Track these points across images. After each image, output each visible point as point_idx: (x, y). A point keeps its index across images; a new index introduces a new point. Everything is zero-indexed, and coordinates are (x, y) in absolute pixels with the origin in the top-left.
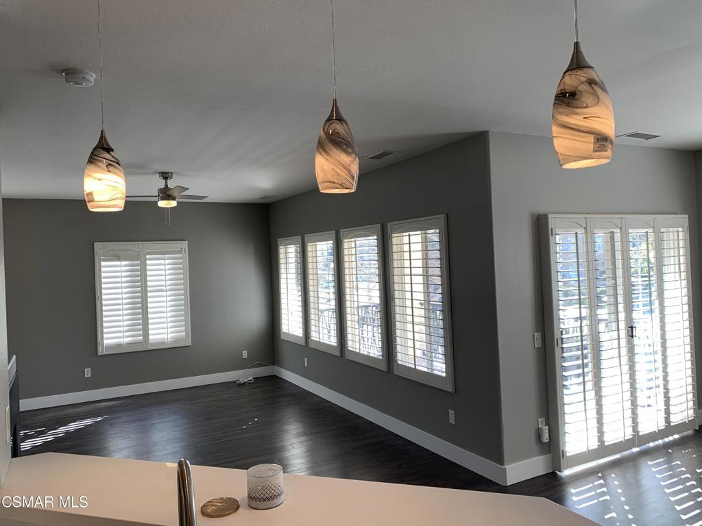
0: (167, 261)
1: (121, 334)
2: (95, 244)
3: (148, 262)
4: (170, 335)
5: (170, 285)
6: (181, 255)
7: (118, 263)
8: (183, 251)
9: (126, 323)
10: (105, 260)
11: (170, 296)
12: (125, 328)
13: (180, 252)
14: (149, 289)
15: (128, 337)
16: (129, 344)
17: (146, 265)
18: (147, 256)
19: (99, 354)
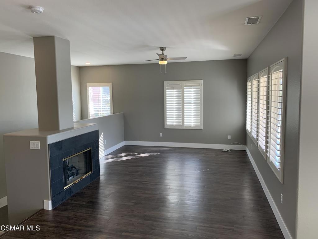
0: (193, 90)
1: (173, 121)
2: (165, 82)
3: (185, 90)
4: (193, 124)
5: (194, 101)
6: (200, 87)
7: (173, 90)
8: (201, 85)
9: (175, 116)
10: (168, 89)
11: (194, 106)
12: (175, 118)
13: (199, 85)
14: (185, 102)
15: (176, 122)
16: (176, 125)
17: (184, 91)
18: (185, 87)
19: (165, 128)
